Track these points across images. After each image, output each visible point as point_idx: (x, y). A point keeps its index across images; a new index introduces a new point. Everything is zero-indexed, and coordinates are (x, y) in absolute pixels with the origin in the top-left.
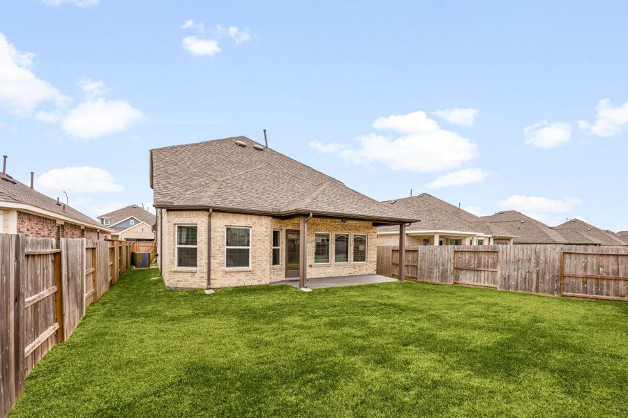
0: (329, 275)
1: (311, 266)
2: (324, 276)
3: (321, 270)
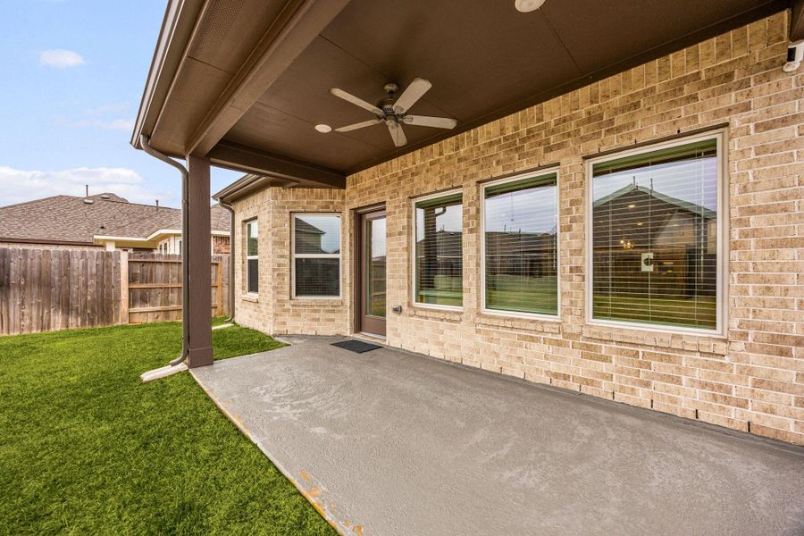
1: (397, 310)
3: (428, 328)
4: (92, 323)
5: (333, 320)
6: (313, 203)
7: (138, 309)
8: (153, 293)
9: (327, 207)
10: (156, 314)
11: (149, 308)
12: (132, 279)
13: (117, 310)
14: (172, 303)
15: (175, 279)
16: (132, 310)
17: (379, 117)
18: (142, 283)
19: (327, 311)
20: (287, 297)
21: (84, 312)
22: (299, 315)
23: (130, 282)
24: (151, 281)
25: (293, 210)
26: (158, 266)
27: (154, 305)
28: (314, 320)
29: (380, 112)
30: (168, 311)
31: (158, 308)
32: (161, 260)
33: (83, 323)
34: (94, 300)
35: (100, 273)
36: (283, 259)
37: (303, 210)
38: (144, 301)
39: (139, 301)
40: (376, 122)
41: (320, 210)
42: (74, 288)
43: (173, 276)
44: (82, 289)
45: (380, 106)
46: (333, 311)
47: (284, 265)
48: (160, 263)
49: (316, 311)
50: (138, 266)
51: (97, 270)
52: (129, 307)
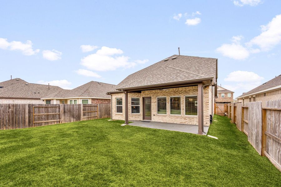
0: (165, 121)
1: (154, 115)
2: (162, 121)
3: (160, 118)
6: (135, 96)
9: (138, 97)
10: (87, 118)
12: (83, 110)
21: (76, 118)
24: (86, 110)
34: (77, 115)
38: (85, 115)
46: (139, 116)
47: (130, 107)
49: (136, 116)
50: (84, 107)
52: (83, 117)
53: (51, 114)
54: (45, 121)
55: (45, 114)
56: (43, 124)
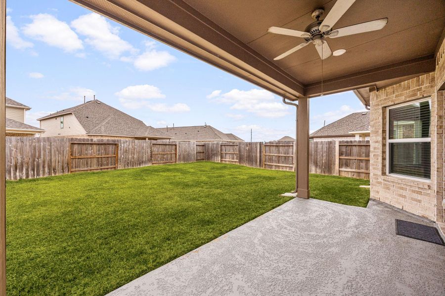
4: (324, 173)
5: (420, 201)
6: (401, 95)
7: (343, 169)
8: (351, 161)
9: (415, 95)
10: (353, 173)
11: (349, 170)
12: (341, 154)
13: (334, 168)
14: (362, 168)
15: (364, 155)
16: (341, 169)
17: (307, 40)
18: (346, 156)
19: (414, 192)
20: (380, 173)
21: (322, 167)
22: (388, 188)
23: (340, 156)
24: (350, 155)
25: (385, 105)
26: (354, 148)
27: (351, 168)
28: (401, 196)
29: (307, 35)
30: (360, 173)
31: (354, 170)
32: (356, 144)
33: (321, 172)
34: (326, 163)
35: (328, 151)
36: (377, 144)
37: (393, 103)
38: (347, 165)
39: (344, 165)
40: (305, 44)
41: (408, 100)
42: (318, 157)
43: (363, 153)
44: (321, 157)
45: (308, 30)
46: (420, 193)
47: (378, 148)
48: (356, 145)
49: (402, 188)
50: (344, 147)
51: (327, 149)
52: (339, 168)
53: (282, 155)
54: (275, 164)
55: (276, 155)
56: (274, 167)
